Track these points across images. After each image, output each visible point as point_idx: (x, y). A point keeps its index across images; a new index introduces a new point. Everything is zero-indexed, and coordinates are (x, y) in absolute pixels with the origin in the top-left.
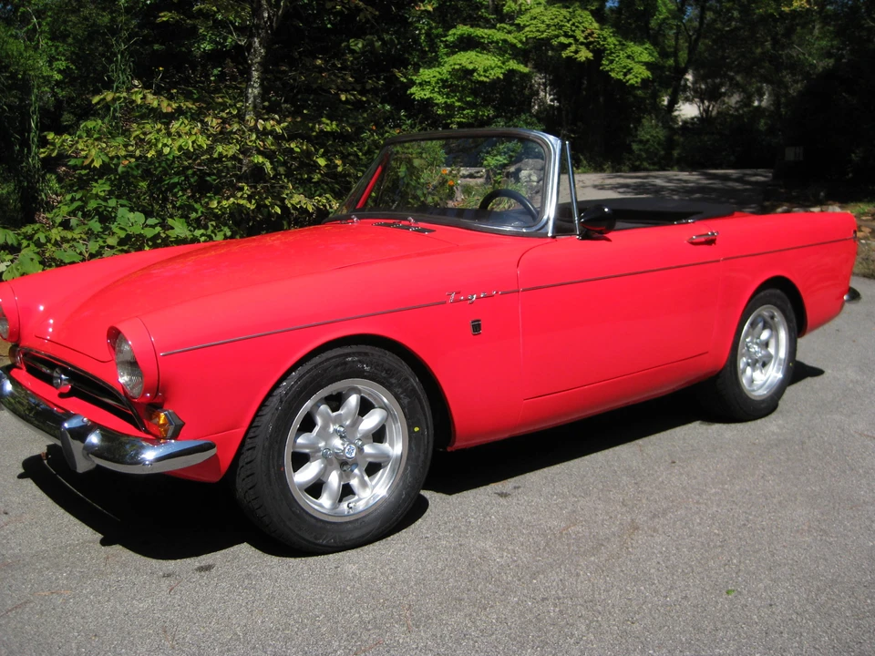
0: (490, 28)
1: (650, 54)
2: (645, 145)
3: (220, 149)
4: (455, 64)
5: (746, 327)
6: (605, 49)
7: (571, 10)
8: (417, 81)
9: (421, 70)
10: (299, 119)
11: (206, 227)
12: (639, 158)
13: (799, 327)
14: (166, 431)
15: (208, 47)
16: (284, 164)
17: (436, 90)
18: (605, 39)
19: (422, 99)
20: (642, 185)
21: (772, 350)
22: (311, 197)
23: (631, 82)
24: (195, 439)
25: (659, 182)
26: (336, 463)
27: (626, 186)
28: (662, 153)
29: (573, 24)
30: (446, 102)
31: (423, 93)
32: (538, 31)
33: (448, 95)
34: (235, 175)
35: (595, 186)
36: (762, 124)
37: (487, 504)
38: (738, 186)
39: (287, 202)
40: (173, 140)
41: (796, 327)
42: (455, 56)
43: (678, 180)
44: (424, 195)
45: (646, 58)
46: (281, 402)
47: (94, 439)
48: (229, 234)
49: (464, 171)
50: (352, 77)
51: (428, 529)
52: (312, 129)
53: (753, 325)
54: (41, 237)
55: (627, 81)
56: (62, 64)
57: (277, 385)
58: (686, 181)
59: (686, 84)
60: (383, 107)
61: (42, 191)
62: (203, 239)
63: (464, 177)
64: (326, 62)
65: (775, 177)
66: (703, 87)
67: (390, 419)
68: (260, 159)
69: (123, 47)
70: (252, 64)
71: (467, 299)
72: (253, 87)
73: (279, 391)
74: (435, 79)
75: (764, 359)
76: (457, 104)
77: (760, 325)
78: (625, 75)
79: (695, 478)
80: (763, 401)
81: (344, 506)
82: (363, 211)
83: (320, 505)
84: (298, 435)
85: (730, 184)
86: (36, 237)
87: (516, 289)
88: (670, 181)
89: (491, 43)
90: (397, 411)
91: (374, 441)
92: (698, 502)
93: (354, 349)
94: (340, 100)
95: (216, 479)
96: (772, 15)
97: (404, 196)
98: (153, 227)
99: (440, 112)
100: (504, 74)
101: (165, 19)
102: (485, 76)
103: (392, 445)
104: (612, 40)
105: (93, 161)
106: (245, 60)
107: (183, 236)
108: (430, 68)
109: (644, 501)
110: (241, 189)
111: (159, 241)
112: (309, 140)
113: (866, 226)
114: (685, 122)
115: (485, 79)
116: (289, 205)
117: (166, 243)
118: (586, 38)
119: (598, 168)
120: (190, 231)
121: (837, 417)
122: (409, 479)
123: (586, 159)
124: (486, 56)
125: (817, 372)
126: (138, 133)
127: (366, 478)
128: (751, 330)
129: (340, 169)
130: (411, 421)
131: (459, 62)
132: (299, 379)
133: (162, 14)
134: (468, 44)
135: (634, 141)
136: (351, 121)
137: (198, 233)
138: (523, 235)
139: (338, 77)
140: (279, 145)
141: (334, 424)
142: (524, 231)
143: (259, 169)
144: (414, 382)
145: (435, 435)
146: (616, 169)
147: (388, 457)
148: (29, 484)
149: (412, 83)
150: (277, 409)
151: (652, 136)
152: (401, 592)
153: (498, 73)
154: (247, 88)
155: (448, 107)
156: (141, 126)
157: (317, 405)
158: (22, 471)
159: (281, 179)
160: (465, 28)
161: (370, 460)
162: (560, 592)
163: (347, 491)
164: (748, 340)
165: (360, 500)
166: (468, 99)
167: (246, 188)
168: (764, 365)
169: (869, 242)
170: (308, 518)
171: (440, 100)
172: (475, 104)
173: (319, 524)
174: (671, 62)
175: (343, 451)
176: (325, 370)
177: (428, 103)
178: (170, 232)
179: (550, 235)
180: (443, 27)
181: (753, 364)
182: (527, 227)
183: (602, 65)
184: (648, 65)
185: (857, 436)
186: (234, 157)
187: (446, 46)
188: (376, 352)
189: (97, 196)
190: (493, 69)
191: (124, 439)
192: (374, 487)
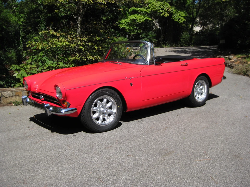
0: (141, 8)
1: (185, 14)
2: (184, 39)
3: (71, 45)
4: (131, 18)
5: (196, 85)
6: (173, 13)
7: (163, 2)
8: (121, 23)
9: (122, 20)
10: (90, 37)
11: (68, 64)
12: (183, 43)
13: (210, 85)
14: (67, 106)
15: (63, 14)
16: (86, 48)
17: (126, 25)
18: (173, 10)
19: (122, 28)
20: (182, 50)
21: (203, 91)
22: (93, 56)
23: (180, 22)
24: (73, 107)
25: (187, 50)
26: (102, 113)
27: (178, 51)
28: (189, 41)
29: (164, 6)
30: (129, 29)
31: (122, 26)
32: (154, 8)
33: (129, 26)
34: (75, 51)
35: (169, 51)
36: (217, 33)
37: (135, 124)
38: (208, 50)
39: (88, 58)
40: (60, 43)
41: (209, 85)
42: (131, 16)
43: (192, 49)
44: (122, 55)
45: (184, 15)
46: (90, 100)
47: (51, 108)
48: (73, 65)
49: (134, 48)
50: (103, 26)
51: (122, 128)
52: (94, 39)
53: (198, 84)
54: (25, 67)
55: (179, 22)
56: (22, 20)
57: (89, 96)
58: (194, 49)
59: (197, 21)
60: (112, 30)
61: (23, 55)
62: (67, 67)
63: (134, 49)
64: (97, 22)
65: (218, 48)
66: (202, 22)
67: (113, 104)
68: (81, 47)
69: (43, 18)
70: (78, 23)
71: (129, 79)
72: (79, 29)
73: (90, 98)
74: (126, 22)
75: (201, 93)
76: (132, 29)
77: (200, 85)
78: (179, 20)
79: (182, 118)
80: (201, 102)
81: (104, 123)
82: (107, 60)
83: (98, 122)
84: (94, 107)
85: (206, 50)
86: (24, 67)
87: (140, 76)
88: (190, 49)
89: (141, 12)
90: (114, 102)
91: (110, 109)
92: (182, 123)
93: (105, 89)
94: (100, 31)
95: (77, 116)
96: (220, 2)
97: (117, 55)
98: (55, 64)
99: (127, 31)
100: (145, 20)
101: (56, 12)
102: (139, 21)
103: (114, 110)
104: (175, 10)
105: (39, 48)
106: (76, 22)
107: (62, 66)
108: (125, 19)
109: (170, 123)
110: (77, 55)
111: (57, 68)
112: (93, 42)
113: (239, 61)
114: (197, 32)
115: (140, 22)
116: (88, 59)
117: (58, 68)
118: (167, 10)
119: (171, 46)
120: (64, 65)
121: (219, 106)
122: (117, 117)
123: (168, 43)
124: (140, 16)
125: (217, 97)
126: (51, 41)
127: (108, 117)
128: (197, 86)
129: (101, 49)
130: (118, 105)
131: (132, 17)
132: (94, 95)
133: (55, 11)
134: (135, 12)
135: (181, 38)
136: (103, 36)
137: (66, 65)
138: (142, 65)
139: (100, 26)
140: (86, 43)
141: (101, 105)
142: (142, 64)
143: (81, 49)
144: (118, 96)
145: (123, 108)
146: (177, 46)
147: (113, 112)
148: (32, 122)
149: (120, 23)
150: (89, 101)
151: (186, 37)
152: (116, 138)
153: (143, 20)
154: (77, 29)
155: (129, 30)
156: (52, 39)
157: (97, 101)
158: (30, 120)
159: (86, 52)
160: (134, 8)
161: (109, 113)
162: (149, 138)
163: (104, 120)
164: (197, 88)
165: (107, 121)
166: (135, 28)
167: (78, 54)
168: (201, 94)
169: (239, 65)
170: (96, 125)
171: (127, 28)
172: (137, 29)
173: (98, 126)
174: (191, 16)
175: (103, 111)
176: (99, 93)
177: (124, 29)
178: (59, 65)
179: (148, 64)
180: (128, 8)
181: (198, 94)
182: (143, 63)
183: (172, 17)
184: (185, 17)
185: (222, 110)
186: (75, 47)
187: (129, 13)
188: (110, 90)
189: (40, 57)
190: (142, 19)
191: (57, 108)
192: (110, 119)
